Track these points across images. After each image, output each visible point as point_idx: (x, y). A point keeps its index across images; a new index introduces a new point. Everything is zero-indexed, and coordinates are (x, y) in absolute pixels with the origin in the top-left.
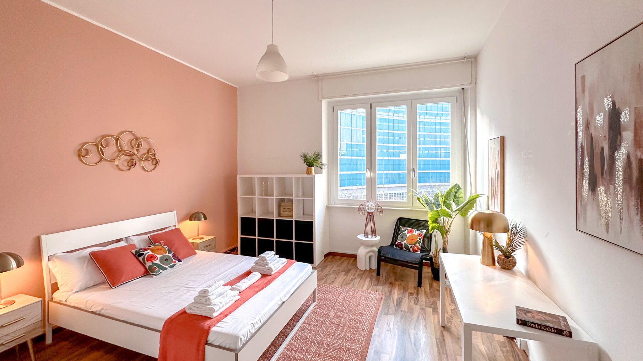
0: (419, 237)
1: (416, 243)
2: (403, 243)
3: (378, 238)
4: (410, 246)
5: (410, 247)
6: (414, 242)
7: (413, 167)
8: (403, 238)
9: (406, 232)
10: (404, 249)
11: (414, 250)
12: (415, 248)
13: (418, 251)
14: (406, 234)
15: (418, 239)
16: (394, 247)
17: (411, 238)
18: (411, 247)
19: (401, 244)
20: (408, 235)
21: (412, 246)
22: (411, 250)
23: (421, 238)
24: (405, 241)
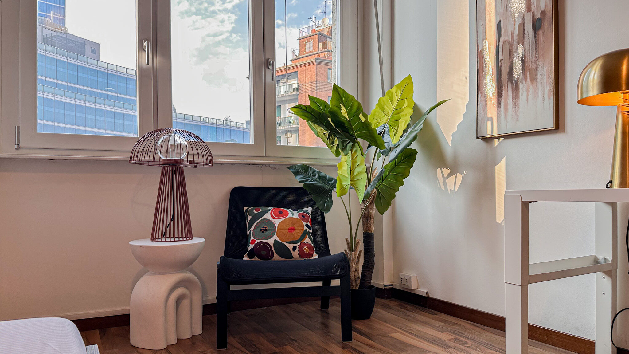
0: (305, 223)
1: (303, 237)
2: (271, 241)
3: (197, 241)
4: (290, 246)
5: (291, 249)
6: (297, 234)
7: (267, 57)
8: (266, 230)
9: (268, 216)
10: (276, 257)
11: (302, 254)
12: (305, 247)
13: (312, 255)
14: (272, 219)
15: (305, 228)
16: (246, 258)
17: (288, 228)
18: (294, 248)
19: (266, 246)
20: (277, 222)
21: (297, 245)
22: (296, 254)
23: (308, 223)
24: (275, 237)
